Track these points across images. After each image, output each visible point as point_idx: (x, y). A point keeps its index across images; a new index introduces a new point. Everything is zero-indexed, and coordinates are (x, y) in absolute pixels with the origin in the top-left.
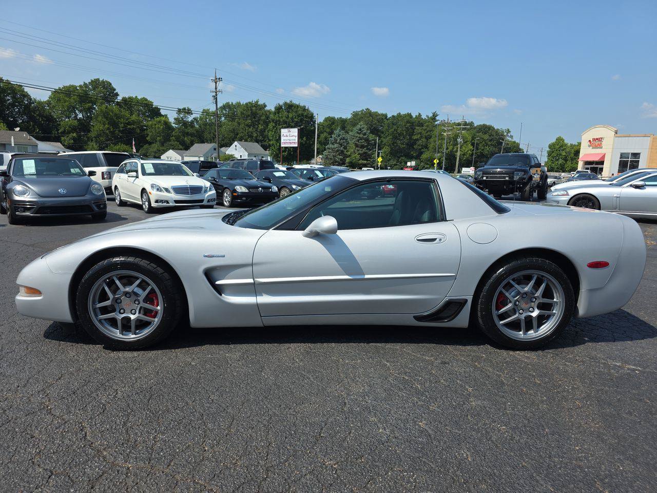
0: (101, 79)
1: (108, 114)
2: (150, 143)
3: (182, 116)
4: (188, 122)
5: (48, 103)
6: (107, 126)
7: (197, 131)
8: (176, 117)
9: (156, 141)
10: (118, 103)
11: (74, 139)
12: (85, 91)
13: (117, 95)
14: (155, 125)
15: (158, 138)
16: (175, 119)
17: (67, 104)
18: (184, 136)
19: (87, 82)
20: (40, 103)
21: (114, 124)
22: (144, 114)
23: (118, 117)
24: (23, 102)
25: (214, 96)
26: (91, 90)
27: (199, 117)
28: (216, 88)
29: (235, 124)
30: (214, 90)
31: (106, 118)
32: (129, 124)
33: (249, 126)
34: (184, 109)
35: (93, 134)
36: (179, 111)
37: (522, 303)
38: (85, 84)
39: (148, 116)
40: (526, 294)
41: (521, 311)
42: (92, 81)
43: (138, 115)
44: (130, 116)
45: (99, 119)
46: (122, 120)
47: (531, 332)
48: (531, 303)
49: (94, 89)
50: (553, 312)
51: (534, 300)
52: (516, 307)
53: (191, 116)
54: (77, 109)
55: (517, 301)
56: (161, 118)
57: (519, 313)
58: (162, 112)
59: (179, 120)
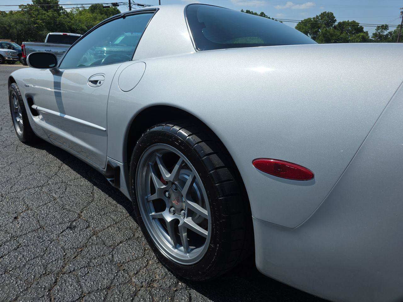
0: (327, 12)
1: (326, 34)
3: (379, 31)
4: (383, 36)
8: (375, 32)
10: (335, 27)
12: (316, 21)
13: (336, 21)
14: (355, 39)
16: (373, 34)
17: (304, 30)
19: (318, 15)
21: (328, 40)
22: (351, 32)
23: (332, 35)
26: (320, 20)
27: (393, 31)
31: (324, 37)
34: (383, 26)
37: (173, 196)
38: (317, 16)
39: (353, 34)
40: (176, 185)
41: (173, 209)
42: (321, 14)
43: (346, 34)
44: (341, 34)
45: (320, 38)
46: (334, 37)
47: (182, 248)
48: (182, 202)
49: (322, 19)
50: (206, 233)
51: (184, 200)
52: (166, 200)
53: (387, 30)
54: (309, 32)
55: (167, 191)
56: (362, 34)
57: (170, 211)
58: (365, 30)
59: (376, 35)
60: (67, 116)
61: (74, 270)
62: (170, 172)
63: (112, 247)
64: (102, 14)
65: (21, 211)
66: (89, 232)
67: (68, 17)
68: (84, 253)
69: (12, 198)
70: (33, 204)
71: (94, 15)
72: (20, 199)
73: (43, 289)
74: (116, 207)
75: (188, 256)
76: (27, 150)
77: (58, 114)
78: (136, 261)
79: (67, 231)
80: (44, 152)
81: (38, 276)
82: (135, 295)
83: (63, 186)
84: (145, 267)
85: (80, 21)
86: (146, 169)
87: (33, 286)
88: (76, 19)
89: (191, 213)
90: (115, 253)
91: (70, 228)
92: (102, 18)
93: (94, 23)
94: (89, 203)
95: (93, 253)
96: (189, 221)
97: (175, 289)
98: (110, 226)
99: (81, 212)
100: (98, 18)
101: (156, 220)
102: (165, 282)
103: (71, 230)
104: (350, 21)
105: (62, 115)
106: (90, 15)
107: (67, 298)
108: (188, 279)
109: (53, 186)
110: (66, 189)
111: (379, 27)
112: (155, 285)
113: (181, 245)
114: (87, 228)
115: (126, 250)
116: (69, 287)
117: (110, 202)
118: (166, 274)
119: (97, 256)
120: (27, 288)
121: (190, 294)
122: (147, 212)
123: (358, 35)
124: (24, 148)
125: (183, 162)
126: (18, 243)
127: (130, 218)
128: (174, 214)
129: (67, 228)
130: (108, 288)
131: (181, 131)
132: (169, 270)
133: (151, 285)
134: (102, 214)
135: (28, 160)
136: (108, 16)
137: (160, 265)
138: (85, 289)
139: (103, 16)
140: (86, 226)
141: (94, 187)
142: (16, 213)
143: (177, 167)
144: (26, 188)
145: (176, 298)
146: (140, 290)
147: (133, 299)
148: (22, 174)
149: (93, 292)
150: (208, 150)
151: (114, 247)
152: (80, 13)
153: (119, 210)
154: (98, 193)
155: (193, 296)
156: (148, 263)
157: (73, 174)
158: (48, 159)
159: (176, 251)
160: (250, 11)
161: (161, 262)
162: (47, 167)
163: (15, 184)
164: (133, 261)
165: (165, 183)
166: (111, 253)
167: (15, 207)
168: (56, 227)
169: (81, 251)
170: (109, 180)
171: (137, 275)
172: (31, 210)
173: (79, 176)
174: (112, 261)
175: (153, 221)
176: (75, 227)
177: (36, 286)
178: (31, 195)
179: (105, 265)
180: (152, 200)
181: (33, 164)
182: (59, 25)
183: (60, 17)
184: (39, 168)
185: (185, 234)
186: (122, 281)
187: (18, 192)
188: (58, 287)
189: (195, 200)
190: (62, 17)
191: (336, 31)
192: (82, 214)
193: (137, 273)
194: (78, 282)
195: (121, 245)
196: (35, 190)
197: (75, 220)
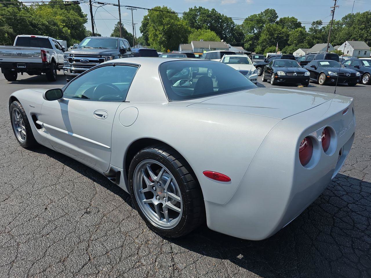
0: (270, 9)
1: (270, 29)
2: (289, 45)
3: (315, 26)
4: (318, 30)
5: (242, 25)
6: (268, 36)
7: (323, 36)
8: (311, 27)
9: (293, 44)
10: (277, 23)
11: (250, 44)
12: (261, 17)
13: (277, 17)
14: (295, 33)
15: (295, 41)
16: (310, 29)
17: (250, 25)
18: (313, 39)
20: (238, 26)
21: (272, 34)
22: (291, 27)
23: (275, 30)
24: (230, 26)
25: (333, 10)
26: (264, 16)
27: (326, 25)
28: (335, 5)
29: (351, 28)
30: (334, 6)
31: (268, 31)
32: (280, 34)
33: (362, 29)
34: (317, 22)
35: (260, 41)
36: (314, 23)
37: (158, 190)
38: (262, 13)
39: (293, 29)
40: (160, 183)
41: (158, 197)
42: (265, 11)
43: (287, 28)
44: (282, 29)
45: (265, 32)
46: (277, 32)
47: (165, 220)
48: (164, 192)
49: (266, 15)
50: (179, 210)
51: (165, 191)
52: (153, 192)
53: (321, 25)
54: (255, 27)
55: (154, 186)
56: (300, 29)
57: (156, 198)
58: (302, 25)
59: (312, 29)
60: (74, 135)
61: (98, 238)
62: (157, 175)
63: (118, 223)
64: (62, 9)
65: (47, 204)
66: (100, 215)
67: (28, 12)
68: (101, 228)
69: (37, 195)
70: (54, 198)
71: (54, 9)
72: (43, 195)
73: (82, 250)
74: (114, 197)
75: (169, 224)
76: (31, 154)
77: (67, 132)
78: (135, 230)
79: (85, 215)
80: (45, 155)
81: (76, 243)
82: (139, 249)
83: (71, 183)
84: (142, 233)
85: (40, 16)
86: (139, 173)
87: (76, 249)
88: (36, 14)
89: (170, 199)
90: (121, 227)
91: (87, 213)
92: (62, 13)
93: (54, 17)
94: (94, 195)
95: (107, 227)
96: (169, 204)
97: (162, 244)
98: (114, 210)
99: (91, 202)
100: (58, 13)
101: (147, 204)
102: (155, 241)
103: (88, 214)
104: (290, 17)
105: (70, 134)
106: (50, 10)
107: (99, 254)
108: (169, 237)
109: (63, 184)
110: (74, 186)
111: (314, 22)
112: (150, 242)
113: (164, 218)
114: (98, 212)
115: (128, 224)
116: (98, 248)
117: (109, 193)
118: (156, 236)
119: (110, 229)
120: (72, 250)
121: (171, 246)
122: (141, 199)
123: (297, 30)
124: (28, 153)
125: (165, 170)
126: (55, 225)
127: (126, 203)
128: (159, 200)
129: (85, 213)
130: (122, 246)
131: (163, 153)
132: (157, 234)
133: (147, 243)
134: (106, 202)
135: (36, 163)
136: (68, 11)
137: (151, 232)
138: (108, 248)
139: (63, 11)
140: (97, 211)
141: (95, 182)
142: (44, 205)
143: (161, 173)
144: (44, 187)
145: (163, 248)
146: (141, 246)
147: (138, 251)
148: (36, 176)
149: (113, 249)
150: (180, 164)
151: (120, 223)
152: (40, 7)
153: (117, 199)
154: (99, 187)
155: (173, 247)
156: (143, 231)
157: (76, 174)
158: (51, 162)
159: (161, 222)
160: (203, 8)
161: (151, 230)
162: (53, 169)
163: (34, 184)
164: (134, 230)
165: (153, 182)
166: (119, 227)
167: (42, 201)
168: (76, 213)
169: (99, 227)
170: (109, 178)
171: (138, 238)
172: (55, 202)
173: (80, 174)
174: (120, 231)
175: (145, 204)
176: (90, 212)
177: (78, 249)
178: (50, 191)
179: (117, 234)
180: (144, 192)
181: (41, 167)
182: (19, 20)
183: (21, 12)
184: (47, 170)
185: (167, 212)
186: (130, 242)
187: (40, 190)
188: (91, 248)
189: (172, 192)
190: (22, 12)
191: (278, 26)
192: (92, 203)
193: (137, 237)
194: (103, 244)
195: (124, 221)
196: (51, 188)
197: (88, 208)
